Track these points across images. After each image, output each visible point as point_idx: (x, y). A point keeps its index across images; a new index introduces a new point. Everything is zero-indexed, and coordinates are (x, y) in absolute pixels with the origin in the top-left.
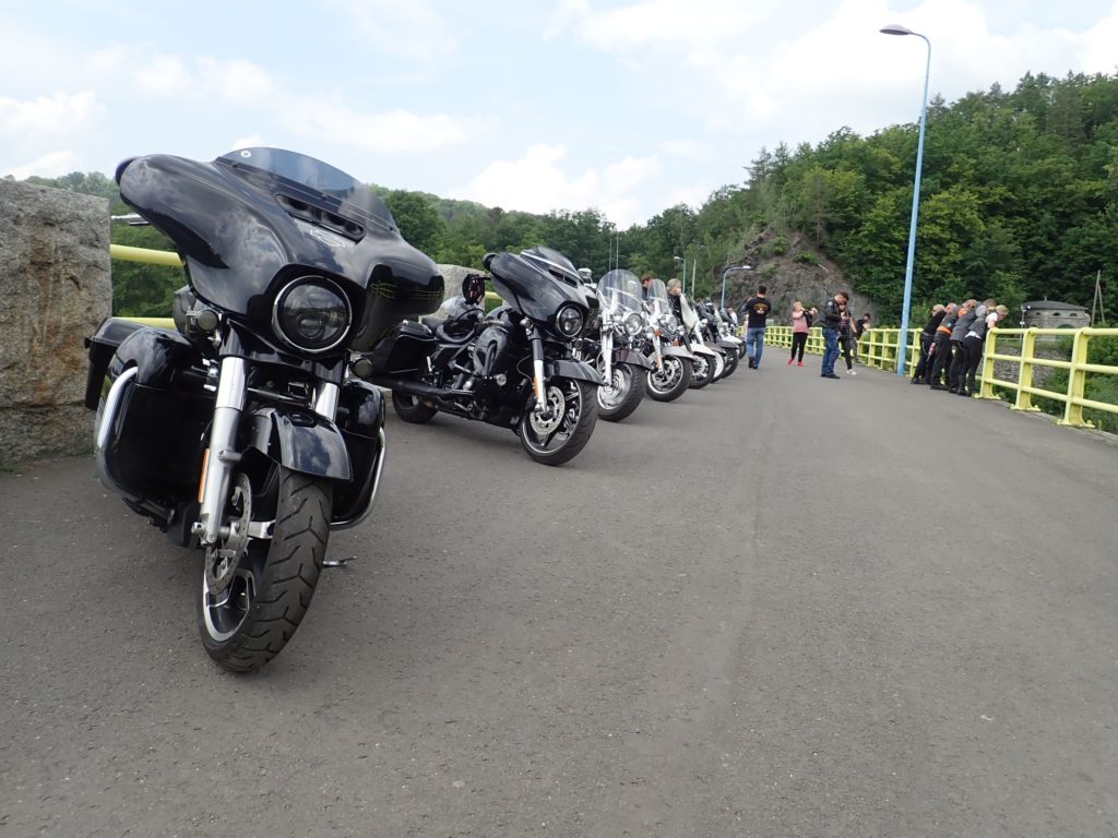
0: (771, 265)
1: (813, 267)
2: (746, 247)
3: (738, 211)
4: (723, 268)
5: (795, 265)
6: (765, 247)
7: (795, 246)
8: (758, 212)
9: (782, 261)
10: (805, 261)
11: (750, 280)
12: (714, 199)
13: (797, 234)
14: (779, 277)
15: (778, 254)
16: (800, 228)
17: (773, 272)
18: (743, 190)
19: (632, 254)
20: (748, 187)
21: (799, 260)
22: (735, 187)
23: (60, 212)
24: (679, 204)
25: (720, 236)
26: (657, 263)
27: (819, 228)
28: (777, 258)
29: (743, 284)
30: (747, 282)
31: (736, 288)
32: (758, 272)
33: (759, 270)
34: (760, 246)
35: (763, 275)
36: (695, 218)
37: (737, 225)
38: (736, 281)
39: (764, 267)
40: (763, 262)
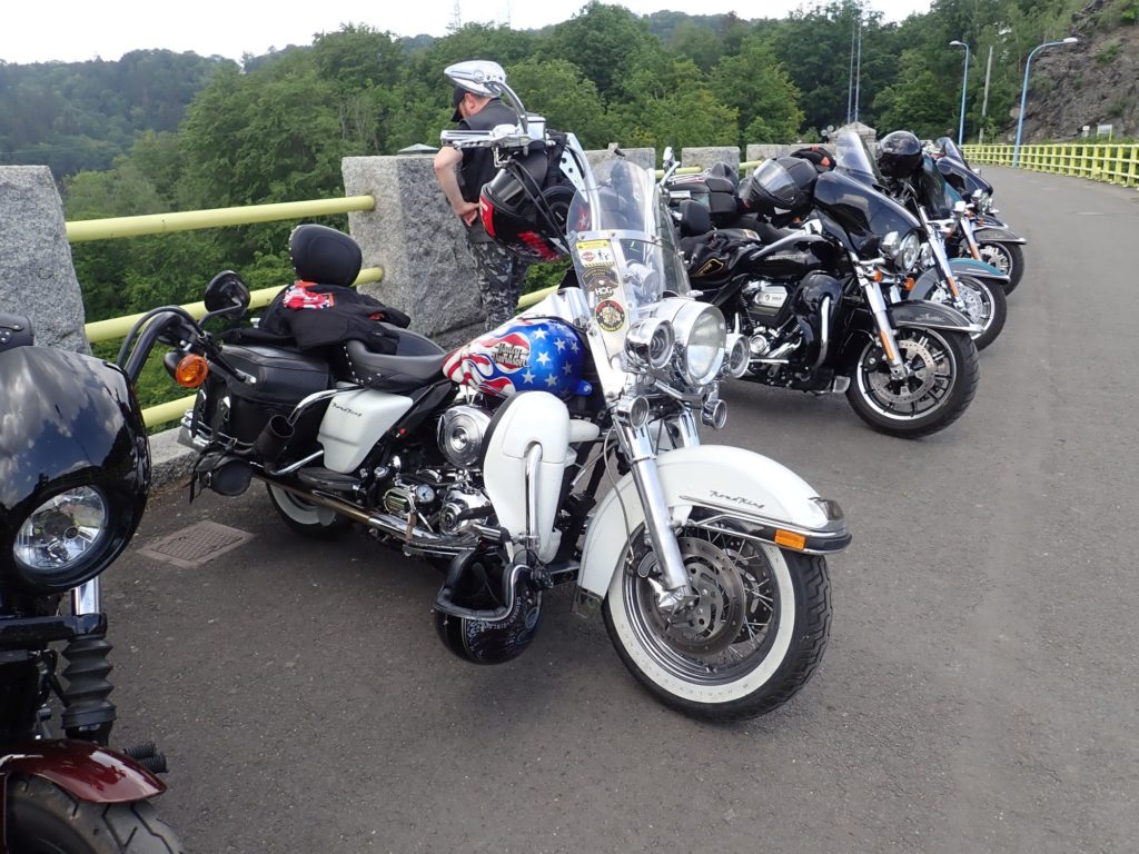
0: (1114, 41)
2: (1075, 19)
11: (1077, 68)
14: (1126, 58)
15: (1128, 22)
17: (1114, 52)
19: (904, 51)
26: (937, 60)
28: (1123, 30)
29: (1067, 75)
30: (1073, 71)
31: (1053, 83)
32: (1093, 54)
33: (1095, 51)
34: (1097, 13)
35: (1100, 59)
38: (1055, 72)
39: (1103, 44)
40: (1101, 37)
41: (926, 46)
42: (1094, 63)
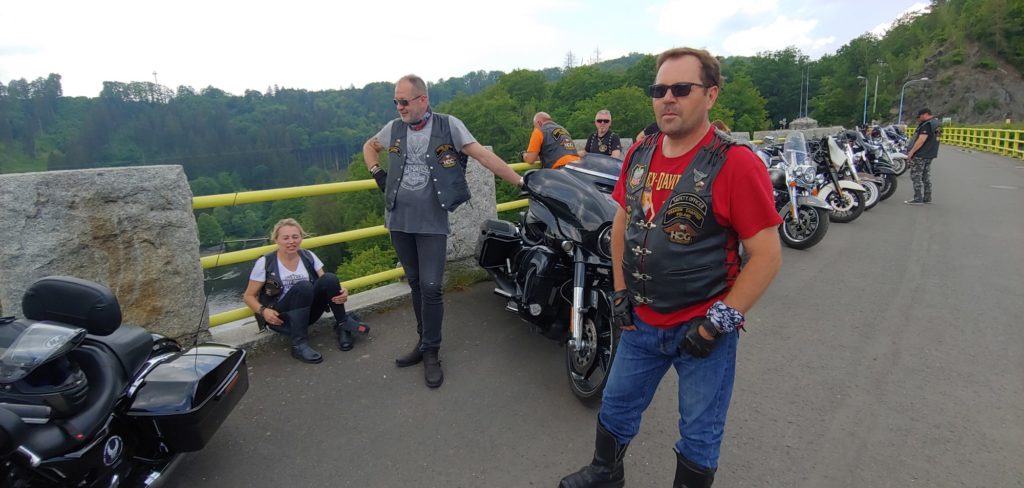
0: (950, 73)
1: (992, 71)
2: (926, 61)
3: (919, 32)
4: (903, 80)
5: (974, 71)
6: (943, 58)
7: (974, 55)
8: (938, 31)
9: (960, 68)
10: (984, 66)
12: (896, 25)
13: (976, 44)
14: (957, 82)
15: (958, 63)
16: (979, 39)
17: (950, 79)
18: (924, 14)
19: (822, 78)
20: (929, 11)
21: (979, 66)
22: (916, 13)
23: (120, 189)
24: (863, 33)
25: (901, 54)
27: (998, 38)
28: (956, 67)
29: (923, 91)
30: (926, 89)
31: (915, 95)
32: (936, 81)
33: (939, 78)
34: (938, 58)
35: (943, 83)
36: (880, 43)
37: (918, 43)
38: (916, 89)
39: (943, 75)
40: (941, 71)
41: (836, 75)
42: (939, 85)
